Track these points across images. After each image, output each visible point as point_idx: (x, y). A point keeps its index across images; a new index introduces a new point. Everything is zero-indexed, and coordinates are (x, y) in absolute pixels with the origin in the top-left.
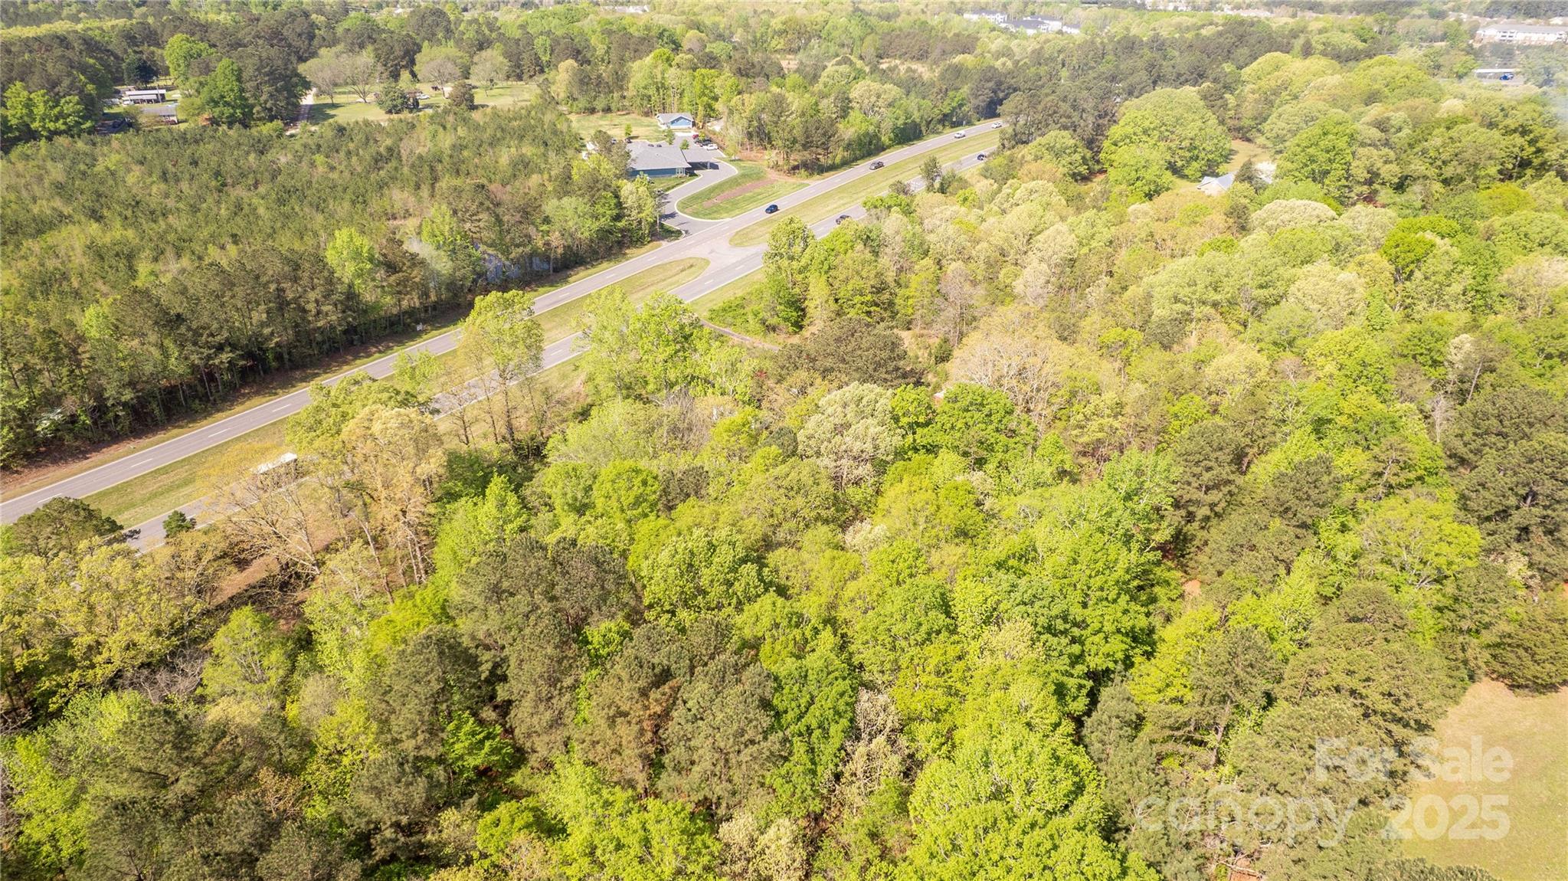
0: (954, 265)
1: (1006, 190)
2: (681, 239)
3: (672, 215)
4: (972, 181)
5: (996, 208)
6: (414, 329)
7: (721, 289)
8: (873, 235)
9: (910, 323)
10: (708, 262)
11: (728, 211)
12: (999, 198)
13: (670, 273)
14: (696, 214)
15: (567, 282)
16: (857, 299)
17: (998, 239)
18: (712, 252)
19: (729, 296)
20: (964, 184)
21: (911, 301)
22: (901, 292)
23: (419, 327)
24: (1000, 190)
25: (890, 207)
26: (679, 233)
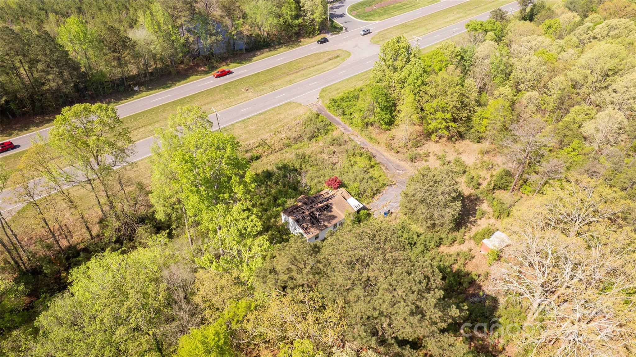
0: (531, 93)
1: (588, 23)
2: (341, 34)
3: (341, 16)
4: (558, 11)
5: (575, 39)
6: (133, 90)
7: (348, 80)
8: (467, 56)
9: (481, 138)
10: (349, 54)
11: (380, 15)
12: (580, 30)
13: (322, 61)
14: (358, 16)
15: (251, 60)
16: (439, 115)
17: (575, 74)
18: (356, 46)
19: (350, 88)
20: (551, 13)
21: (485, 122)
22: (479, 110)
23: (136, 88)
24: (581, 23)
25: (486, 31)
26: (341, 28)
